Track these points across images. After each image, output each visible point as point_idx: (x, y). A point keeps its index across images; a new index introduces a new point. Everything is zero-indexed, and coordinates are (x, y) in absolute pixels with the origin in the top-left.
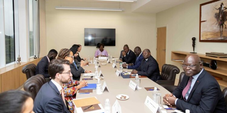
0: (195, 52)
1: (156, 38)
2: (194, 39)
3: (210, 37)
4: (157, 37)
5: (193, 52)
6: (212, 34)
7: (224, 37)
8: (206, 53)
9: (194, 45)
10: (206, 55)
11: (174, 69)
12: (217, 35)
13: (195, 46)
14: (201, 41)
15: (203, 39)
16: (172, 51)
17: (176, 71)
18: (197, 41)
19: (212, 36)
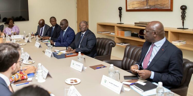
0: (121, 23)
1: (76, 9)
2: (120, 9)
3: (136, 6)
4: (77, 7)
5: (120, 22)
6: (138, 3)
7: (150, 6)
8: (135, 23)
9: (120, 16)
10: (135, 25)
11: (110, 42)
12: (143, 5)
13: (122, 16)
14: (127, 11)
15: (130, 9)
16: (97, 23)
17: (111, 44)
18: (124, 11)
19: (139, 5)
